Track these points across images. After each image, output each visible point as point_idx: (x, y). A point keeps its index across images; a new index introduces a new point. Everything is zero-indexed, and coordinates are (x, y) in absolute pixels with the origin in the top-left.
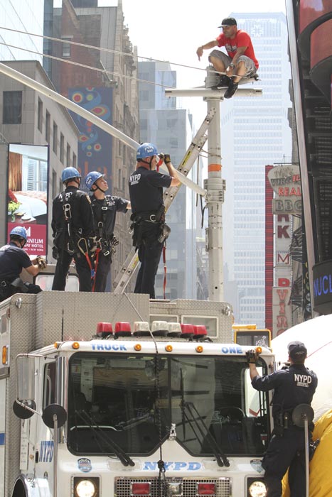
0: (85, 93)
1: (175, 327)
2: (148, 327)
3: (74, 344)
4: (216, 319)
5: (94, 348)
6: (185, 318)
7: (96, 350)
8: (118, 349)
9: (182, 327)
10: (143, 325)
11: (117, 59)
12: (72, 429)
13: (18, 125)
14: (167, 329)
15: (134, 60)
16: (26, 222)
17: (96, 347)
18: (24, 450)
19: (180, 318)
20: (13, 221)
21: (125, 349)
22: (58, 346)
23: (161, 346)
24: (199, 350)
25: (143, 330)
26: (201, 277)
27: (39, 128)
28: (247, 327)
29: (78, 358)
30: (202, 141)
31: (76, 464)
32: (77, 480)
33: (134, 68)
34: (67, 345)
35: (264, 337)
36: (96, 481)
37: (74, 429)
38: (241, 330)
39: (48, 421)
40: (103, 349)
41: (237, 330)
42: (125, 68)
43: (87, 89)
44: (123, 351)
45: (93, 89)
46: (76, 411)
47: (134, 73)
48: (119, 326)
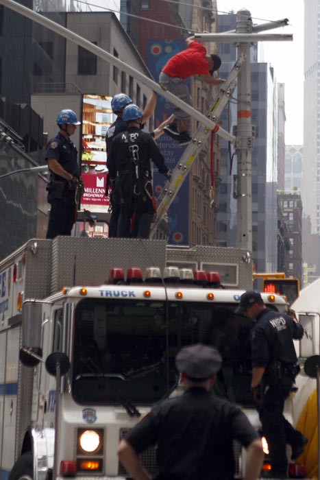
0: (164, 46)
1: (187, 273)
2: (160, 273)
3: (82, 290)
4: (235, 267)
5: (102, 294)
6: (204, 265)
7: (104, 296)
8: (126, 295)
9: (195, 273)
10: (154, 271)
11: (196, 11)
12: (78, 377)
13: (94, 77)
14: (179, 276)
15: (213, 12)
16: (100, 172)
17: (104, 293)
18: (35, 400)
19: (199, 265)
20: (86, 172)
21: (134, 295)
22: (65, 292)
23: (171, 293)
24: (210, 297)
25: (155, 276)
26: (282, 230)
27: (115, 79)
28: (276, 276)
29: (87, 304)
30: (232, 87)
31: (81, 414)
32: (80, 431)
33: (213, 20)
34: (74, 291)
35: (293, 286)
36: (101, 431)
37: (80, 379)
38: (269, 279)
39: (51, 369)
40: (111, 295)
41: (265, 279)
42: (204, 21)
43: (166, 41)
44: (132, 297)
45: (171, 41)
46: (81, 359)
47: (214, 25)
48: (130, 272)
